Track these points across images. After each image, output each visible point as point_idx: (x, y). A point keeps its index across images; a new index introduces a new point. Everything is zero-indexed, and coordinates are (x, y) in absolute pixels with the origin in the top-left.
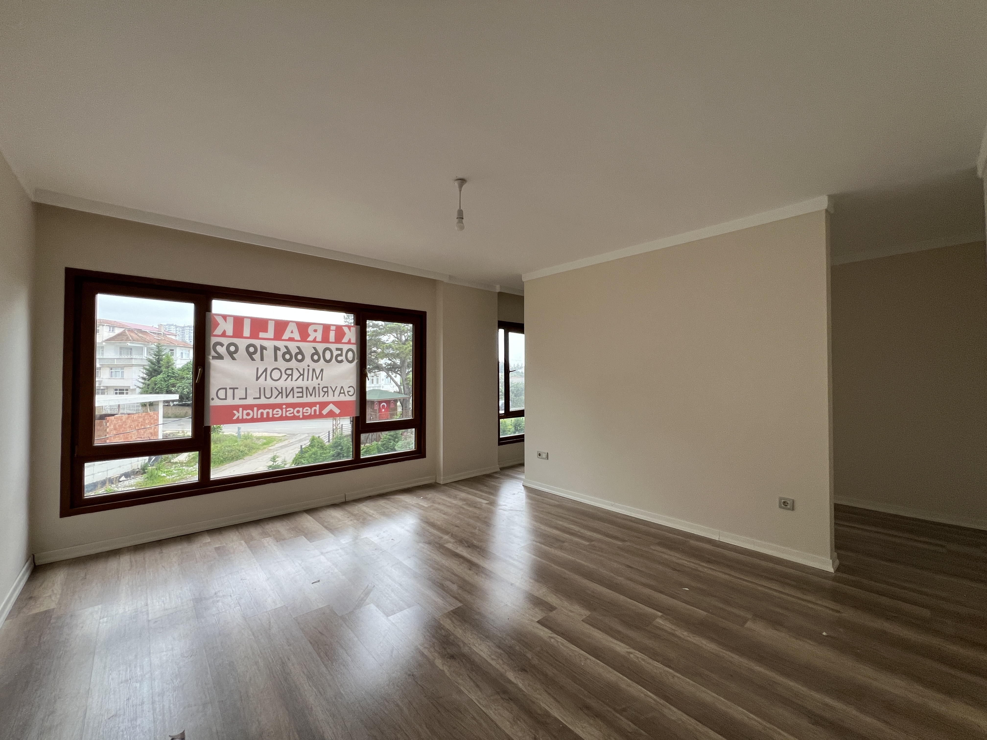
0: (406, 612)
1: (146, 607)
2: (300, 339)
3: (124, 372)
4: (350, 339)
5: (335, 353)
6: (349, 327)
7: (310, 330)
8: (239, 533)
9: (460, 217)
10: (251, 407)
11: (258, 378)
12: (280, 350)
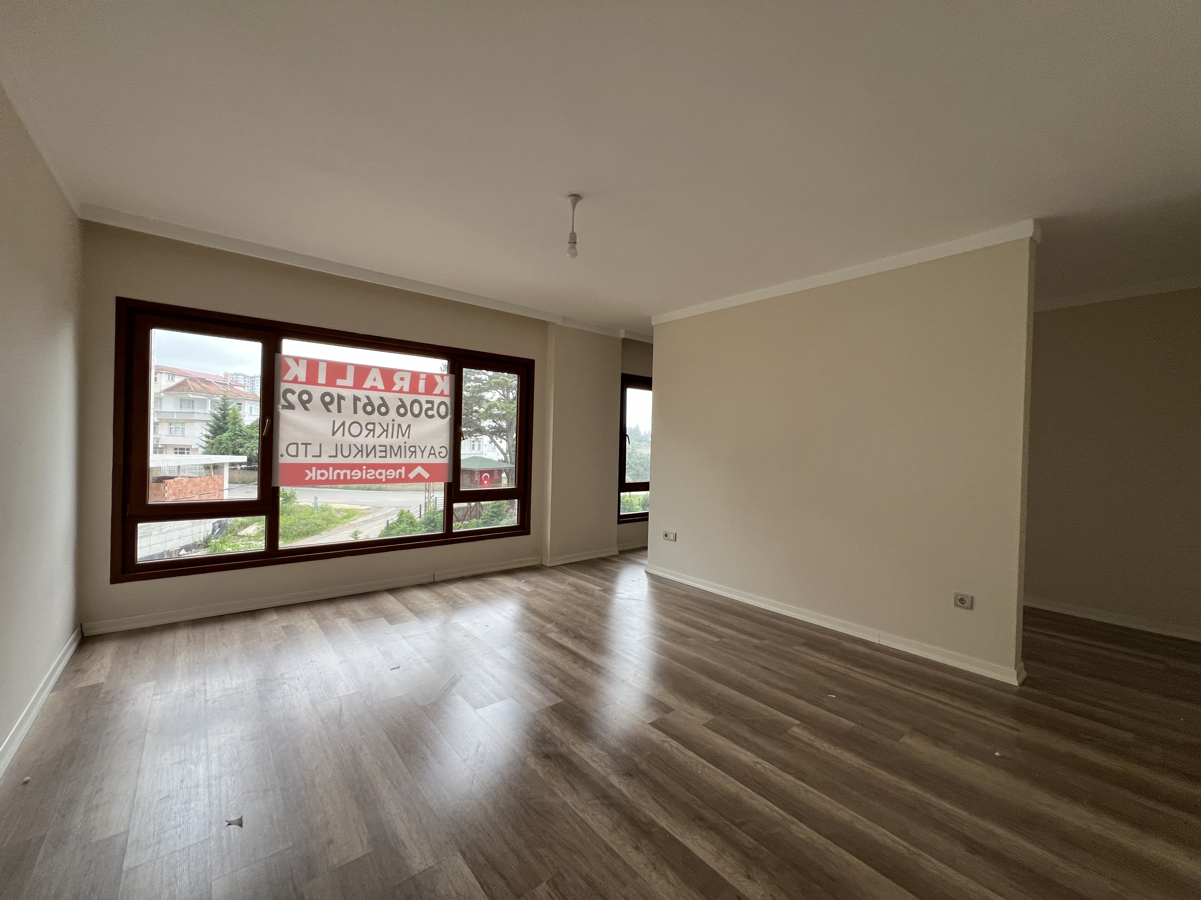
0: (499, 705)
1: (204, 685)
2: (384, 389)
3: (184, 428)
4: (443, 391)
5: (425, 406)
6: (442, 376)
7: (396, 378)
8: (311, 612)
9: (573, 241)
10: (326, 466)
11: (334, 433)
12: (360, 401)
